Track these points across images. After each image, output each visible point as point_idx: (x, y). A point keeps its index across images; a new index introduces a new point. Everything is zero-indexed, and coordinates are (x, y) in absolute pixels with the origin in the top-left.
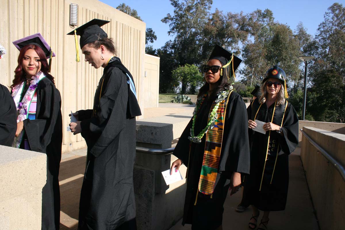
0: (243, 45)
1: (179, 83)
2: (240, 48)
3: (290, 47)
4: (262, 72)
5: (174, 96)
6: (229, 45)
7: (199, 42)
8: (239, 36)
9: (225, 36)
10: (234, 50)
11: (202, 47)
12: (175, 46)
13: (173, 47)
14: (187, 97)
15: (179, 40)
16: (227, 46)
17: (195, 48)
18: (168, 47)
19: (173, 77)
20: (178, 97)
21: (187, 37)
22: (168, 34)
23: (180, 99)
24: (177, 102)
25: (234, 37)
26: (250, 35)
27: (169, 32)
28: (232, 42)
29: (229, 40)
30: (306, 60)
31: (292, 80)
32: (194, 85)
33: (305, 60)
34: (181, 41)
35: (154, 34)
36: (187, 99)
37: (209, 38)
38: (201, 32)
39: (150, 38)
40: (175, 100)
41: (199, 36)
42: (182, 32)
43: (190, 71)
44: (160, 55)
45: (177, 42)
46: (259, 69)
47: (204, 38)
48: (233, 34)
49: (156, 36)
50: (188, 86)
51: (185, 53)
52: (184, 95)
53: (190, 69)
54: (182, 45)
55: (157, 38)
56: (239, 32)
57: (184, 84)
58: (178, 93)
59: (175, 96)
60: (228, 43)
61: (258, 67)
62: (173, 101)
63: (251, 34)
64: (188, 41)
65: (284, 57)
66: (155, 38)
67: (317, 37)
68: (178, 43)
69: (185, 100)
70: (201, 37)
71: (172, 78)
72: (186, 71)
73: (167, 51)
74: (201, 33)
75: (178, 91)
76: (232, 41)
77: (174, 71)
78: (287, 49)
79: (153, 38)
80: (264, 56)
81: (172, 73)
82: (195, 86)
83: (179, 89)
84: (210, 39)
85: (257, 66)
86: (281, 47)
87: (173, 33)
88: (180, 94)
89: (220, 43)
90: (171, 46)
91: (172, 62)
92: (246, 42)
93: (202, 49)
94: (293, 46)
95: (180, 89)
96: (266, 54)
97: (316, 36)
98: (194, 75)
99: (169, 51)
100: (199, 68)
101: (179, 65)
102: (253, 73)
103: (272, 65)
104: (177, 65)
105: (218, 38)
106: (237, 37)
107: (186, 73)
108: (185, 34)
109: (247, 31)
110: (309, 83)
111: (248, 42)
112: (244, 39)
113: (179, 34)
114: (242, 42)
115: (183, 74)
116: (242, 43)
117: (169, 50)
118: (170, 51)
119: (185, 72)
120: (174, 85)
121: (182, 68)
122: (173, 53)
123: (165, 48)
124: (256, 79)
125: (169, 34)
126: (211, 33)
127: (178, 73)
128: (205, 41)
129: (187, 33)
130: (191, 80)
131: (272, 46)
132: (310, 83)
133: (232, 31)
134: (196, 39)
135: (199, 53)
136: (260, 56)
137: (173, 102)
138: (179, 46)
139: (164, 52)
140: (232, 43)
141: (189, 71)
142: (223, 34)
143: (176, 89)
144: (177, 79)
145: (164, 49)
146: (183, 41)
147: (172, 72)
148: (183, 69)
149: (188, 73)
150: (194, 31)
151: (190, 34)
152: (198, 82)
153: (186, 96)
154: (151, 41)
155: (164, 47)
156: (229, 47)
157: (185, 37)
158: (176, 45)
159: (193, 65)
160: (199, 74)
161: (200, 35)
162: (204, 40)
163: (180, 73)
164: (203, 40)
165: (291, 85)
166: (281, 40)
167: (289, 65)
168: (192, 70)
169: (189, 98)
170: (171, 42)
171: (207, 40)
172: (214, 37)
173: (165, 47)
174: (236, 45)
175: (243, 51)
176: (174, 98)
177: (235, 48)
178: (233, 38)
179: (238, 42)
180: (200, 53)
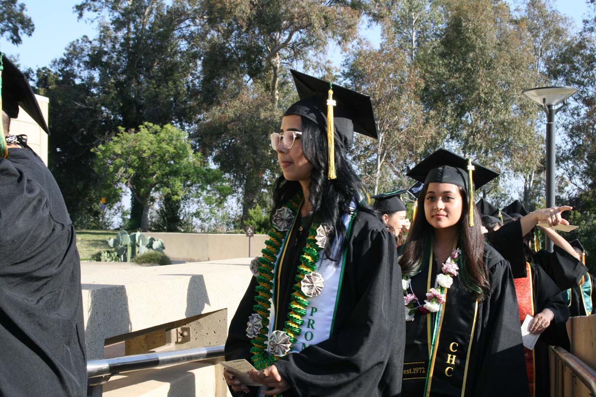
0: (344, 54)
1: (119, 192)
2: (332, 65)
3: (502, 61)
4: (411, 148)
5: (101, 237)
6: (295, 55)
7: (189, 43)
8: (328, 23)
9: (280, 21)
10: (313, 71)
11: (199, 62)
12: (101, 57)
13: (95, 61)
14: (152, 240)
15: (116, 38)
16: (288, 58)
17: (175, 65)
18: (76, 62)
19: (96, 169)
20: (116, 242)
21: (147, 27)
22: (78, 15)
23: (126, 246)
24: (116, 260)
25: (313, 27)
26: (365, 18)
27: (80, 8)
28: (305, 43)
29: (296, 37)
30: (547, 102)
31: (516, 171)
32: (175, 198)
33: (544, 100)
34: (127, 39)
35: (25, 13)
36: (150, 246)
37: (225, 31)
38: (196, 7)
39: (8, 26)
40: (108, 252)
41: (187, 22)
42: (126, 9)
43: (160, 148)
44: (48, 89)
45: (110, 45)
46: (400, 137)
47: (207, 32)
48: (307, 15)
49: (30, 20)
50: (153, 200)
51: (139, 83)
52: (138, 234)
53: (159, 142)
54: (128, 57)
55: (33, 25)
56: (329, 9)
57: (138, 195)
58: (117, 226)
59: (107, 237)
60: (293, 48)
61: (399, 130)
62: (99, 254)
63: (371, 18)
64: (149, 42)
65: (483, 95)
66: (28, 25)
67: (588, 26)
68: (114, 47)
69: (143, 250)
70: (195, 25)
71: (94, 171)
72: (145, 148)
73: (75, 76)
74: (195, 11)
75: (117, 221)
76: (304, 40)
77: (100, 146)
78: (494, 68)
79: (19, 26)
80: (415, 93)
81: (94, 155)
82: (178, 201)
83: (120, 214)
84: (227, 34)
85: (395, 126)
86: (472, 62)
87: (96, 11)
88: (126, 230)
89: (262, 48)
90: (87, 59)
91: (92, 116)
92: (355, 42)
93: (200, 68)
94: (512, 59)
95: (124, 213)
96: (423, 85)
97: (586, 22)
98: (175, 162)
99: (80, 77)
100: (191, 137)
101: (120, 128)
102: (380, 150)
103: (444, 121)
104: (111, 128)
105: (257, 32)
106: (323, 29)
107: (145, 155)
108: (140, 18)
109: (356, 6)
110: (574, 181)
111: (358, 44)
112: (346, 35)
113: (116, 14)
114: (339, 43)
115: (134, 157)
116: (339, 48)
117: (82, 74)
118: (85, 74)
119: (144, 152)
120: (103, 201)
121: (129, 136)
122: (95, 85)
123: (67, 65)
124: (392, 173)
125: (81, 15)
126: (230, 12)
127: (117, 155)
128: (209, 42)
129: (146, 13)
130: (165, 180)
131: (443, 55)
132: (577, 180)
133: (303, 8)
134: (177, 33)
135: (191, 85)
136: (401, 91)
137: (99, 260)
138: (118, 60)
139: (61, 78)
140: (305, 46)
141: (154, 147)
142: (275, 16)
143: (108, 213)
144: (113, 178)
145: (64, 68)
146: (133, 39)
147: (92, 150)
148: (134, 140)
149: (153, 155)
150: (171, 5)
151: (156, 17)
152: (189, 186)
153: (148, 235)
154: (12, 38)
155: (63, 61)
156: (294, 63)
157: (140, 27)
158: (106, 53)
159: (168, 126)
160: (192, 158)
161: (193, 19)
162: (209, 36)
163: (124, 155)
164: (203, 37)
165: (512, 190)
166: (469, 38)
167: (502, 123)
168: (164, 145)
169: (156, 245)
170: (88, 44)
171: (218, 38)
172: (242, 27)
173: (67, 62)
174: (321, 55)
175: (346, 75)
176: (101, 244)
177: (317, 67)
178: (309, 31)
179: (325, 43)
180: (195, 85)
